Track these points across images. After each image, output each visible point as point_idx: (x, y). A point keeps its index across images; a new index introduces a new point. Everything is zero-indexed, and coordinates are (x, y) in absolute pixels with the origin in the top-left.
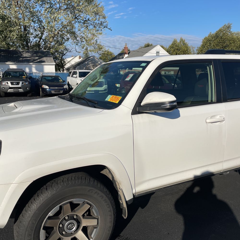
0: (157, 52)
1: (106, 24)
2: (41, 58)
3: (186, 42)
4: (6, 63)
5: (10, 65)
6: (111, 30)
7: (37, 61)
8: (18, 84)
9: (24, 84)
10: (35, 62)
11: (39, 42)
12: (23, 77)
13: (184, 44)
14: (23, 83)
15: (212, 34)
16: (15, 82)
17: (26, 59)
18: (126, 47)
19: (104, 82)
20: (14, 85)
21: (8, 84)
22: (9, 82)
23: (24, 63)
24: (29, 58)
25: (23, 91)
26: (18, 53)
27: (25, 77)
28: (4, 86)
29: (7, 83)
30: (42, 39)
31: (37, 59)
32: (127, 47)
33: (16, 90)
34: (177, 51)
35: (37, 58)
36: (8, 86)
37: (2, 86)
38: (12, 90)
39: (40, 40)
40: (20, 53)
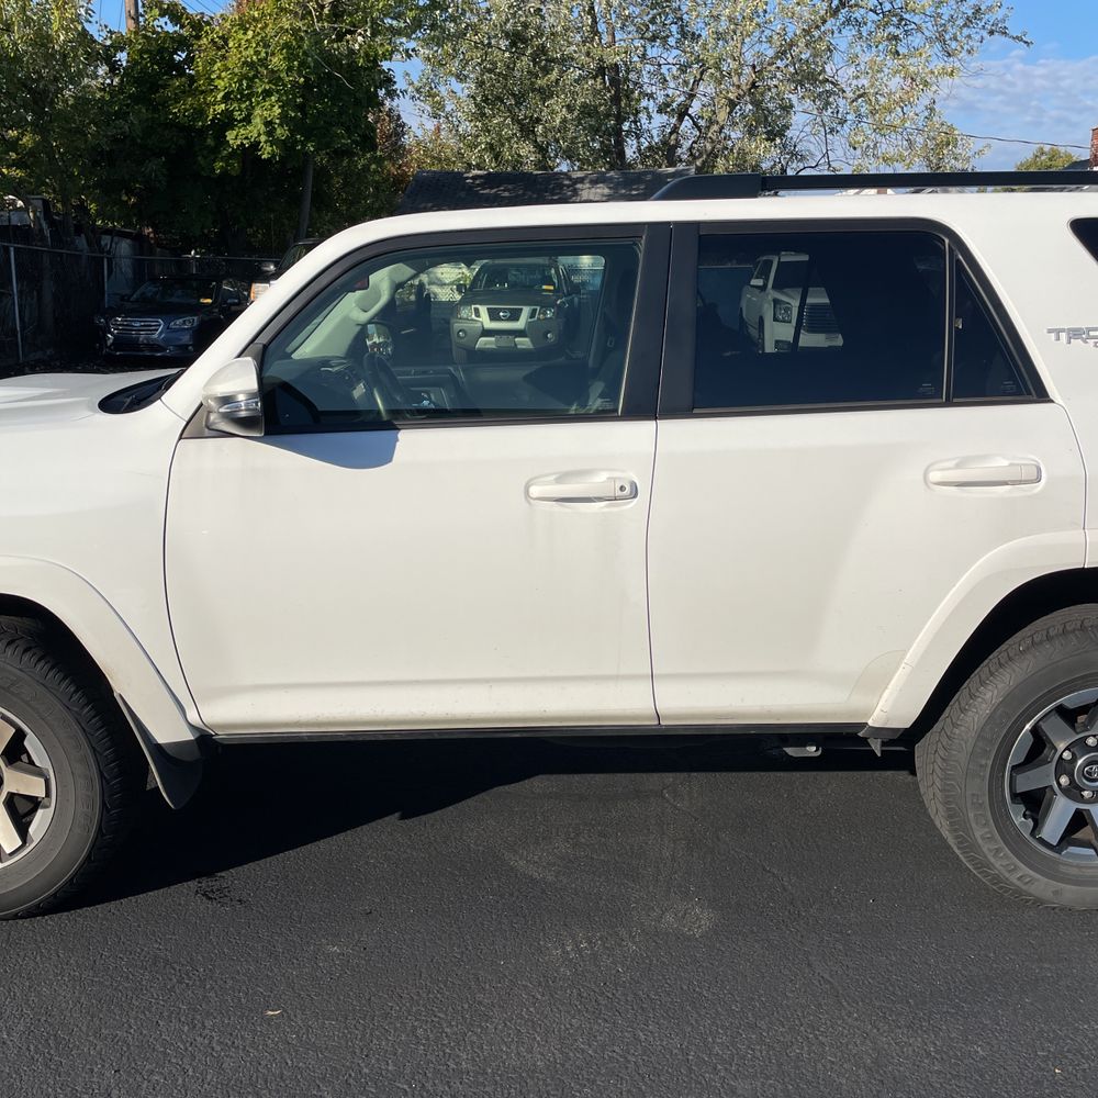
8: (515, 316)
9: (539, 319)
11: (675, 130)
12: (545, 287)
14: (532, 315)
16: (504, 310)
20: (499, 319)
21: (479, 316)
22: (483, 310)
25: (531, 347)
26: (561, 186)
27: (552, 288)
28: (465, 325)
29: (477, 311)
30: (689, 116)
33: (505, 342)
36: (479, 325)
37: (457, 326)
38: (490, 343)
39: (681, 119)
40: (568, 186)
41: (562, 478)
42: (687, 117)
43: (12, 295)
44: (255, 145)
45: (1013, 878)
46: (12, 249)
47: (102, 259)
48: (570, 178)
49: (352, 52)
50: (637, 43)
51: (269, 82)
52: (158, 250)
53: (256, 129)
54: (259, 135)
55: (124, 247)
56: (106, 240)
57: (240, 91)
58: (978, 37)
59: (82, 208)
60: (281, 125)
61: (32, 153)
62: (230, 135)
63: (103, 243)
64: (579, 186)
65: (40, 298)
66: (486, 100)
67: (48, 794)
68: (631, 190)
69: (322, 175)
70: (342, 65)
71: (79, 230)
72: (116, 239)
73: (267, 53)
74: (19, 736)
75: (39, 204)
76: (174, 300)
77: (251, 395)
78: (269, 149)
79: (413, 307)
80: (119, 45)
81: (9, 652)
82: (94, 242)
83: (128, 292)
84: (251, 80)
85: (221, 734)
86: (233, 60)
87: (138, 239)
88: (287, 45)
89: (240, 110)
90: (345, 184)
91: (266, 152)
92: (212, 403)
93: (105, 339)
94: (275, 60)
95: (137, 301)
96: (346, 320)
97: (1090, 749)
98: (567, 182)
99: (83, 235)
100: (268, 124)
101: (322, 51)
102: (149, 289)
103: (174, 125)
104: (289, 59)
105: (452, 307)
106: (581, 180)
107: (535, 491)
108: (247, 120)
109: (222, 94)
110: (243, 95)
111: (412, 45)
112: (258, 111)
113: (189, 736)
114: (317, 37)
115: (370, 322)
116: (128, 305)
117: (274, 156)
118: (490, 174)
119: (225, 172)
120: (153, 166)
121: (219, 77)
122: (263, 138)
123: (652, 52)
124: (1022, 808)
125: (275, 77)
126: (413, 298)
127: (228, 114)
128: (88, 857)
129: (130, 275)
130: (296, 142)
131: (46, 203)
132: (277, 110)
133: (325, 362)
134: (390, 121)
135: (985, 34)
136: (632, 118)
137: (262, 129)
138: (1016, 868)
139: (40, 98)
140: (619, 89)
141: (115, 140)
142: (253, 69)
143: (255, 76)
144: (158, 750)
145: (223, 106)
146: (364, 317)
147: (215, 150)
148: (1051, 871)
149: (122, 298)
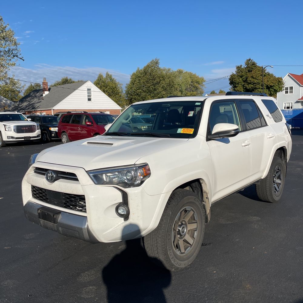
0: (88, 89)
1: (16, 52)
3: (113, 77)
6: (24, 60)
13: (112, 80)
15: (140, 70)
18: (45, 82)
19: (36, 126)
32: (47, 83)
34: (104, 88)
67: (197, 227)
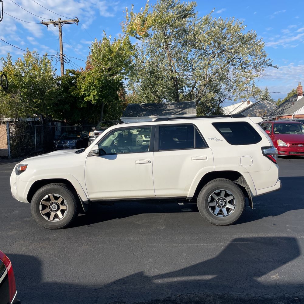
2: (183, 110)
4: (150, 117)
5: (152, 119)
6: (278, 68)
7: (178, 113)
10: (177, 114)
11: (192, 91)
16: (148, 136)
17: (169, 112)
18: (300, 87)
20: (147, 138)
22: (143, 136)
23: (166, 115)
24: (172, 111)
26: (163, 106)
31: (179, 111)
32: (302, 87)
35: (181, 110)
36: (142, 139)
37: (137, 140)
38: (145, 143)
39: (193, 88)
40: (165, 106)
41: (140, 160)
42: (195, 88)
43: (35, 137)
44: (91, 100)
45: (210, 220)
46: (35, 126)
47: (54, 127)
48: (165, 104)
49: (113, 79)
50: (182, 71)
51: (94, 87)
52: (67, 125)
53: (91, 97)
54: (92, 98)
55: (59, 124)
56: (55, 123)
57: (88, 89)
58: (265, 67)
59: (50, 116)
60: (97, 96)
61: (39, 104)
62: (85, 99)
63: (55, 124)
64: (167, 106)
65: (40, 136)
66: (145, 86)
67: (67, 209)
68: (180, 106)
69: (106, 106)
70: (111, 82)
71: (49, 121)
72: (58, 123)
73: (94, 80)
74: (63, 200)
75: (41, 116)
76: (71, 136)
77: (98, 150)
78: (94, 101)
79: (127, 136)
80: (59, 79)
81: (63, 187)
82: (53, 124)
83: (60, 135)
84: (90, 87)
85: (92, 200)
86: (86, 82)
87: (63, 123)
88: (98, 79)
89: (87, 93)
90: (111, 107)
91: (93, 102)
92: (92, 152)
93: (55, 146)
94: (96, 82)
95: (62, 137)
96: (110, 139)
97: (221, 200)
98: (164, 105)
99: (50, 122)
100: (94, 96)
101: (106, 80)
102: (65, 134)
103: (72, 96)
104: (99, 81)
105: (136, 135)
106: (168, 104)
107: (136, 162)
108: (89, 95)
109: (83, 90)
110: (88, 90)
111: (127, 77)
112: (92, 93)
113: (87, 200)
114: (105, 77)
115: (114, 140)
116: (61, 138)
117: (95, 103)
118: (146, 104)
119: (83, 107)
120: (67, 107)
121: (83, 86)
122: (93, 99)
123: (185, 73)
124: (211, 209)
125: (95, 86)
126: (127, 134)
127: (85, 94)
128: (72, 219)
129: (60, 131)
130: (100, 100)
131: (42, 115)
132: (96, 93)
133: (107, 146)
134: (123, 91)
135: (267, 66)
136: (181, 89)
137: (93, 97)
138: (210, 218)
139: (42, 92)
140: (177, 83)
141: (58, 100)
142: (91, 84)
143: (91, 86)
144: (83, 202)
145: (84, 92)
146: (113, 139)
147: (81, 102)
148: (216, 219)
149: (59, 136)
